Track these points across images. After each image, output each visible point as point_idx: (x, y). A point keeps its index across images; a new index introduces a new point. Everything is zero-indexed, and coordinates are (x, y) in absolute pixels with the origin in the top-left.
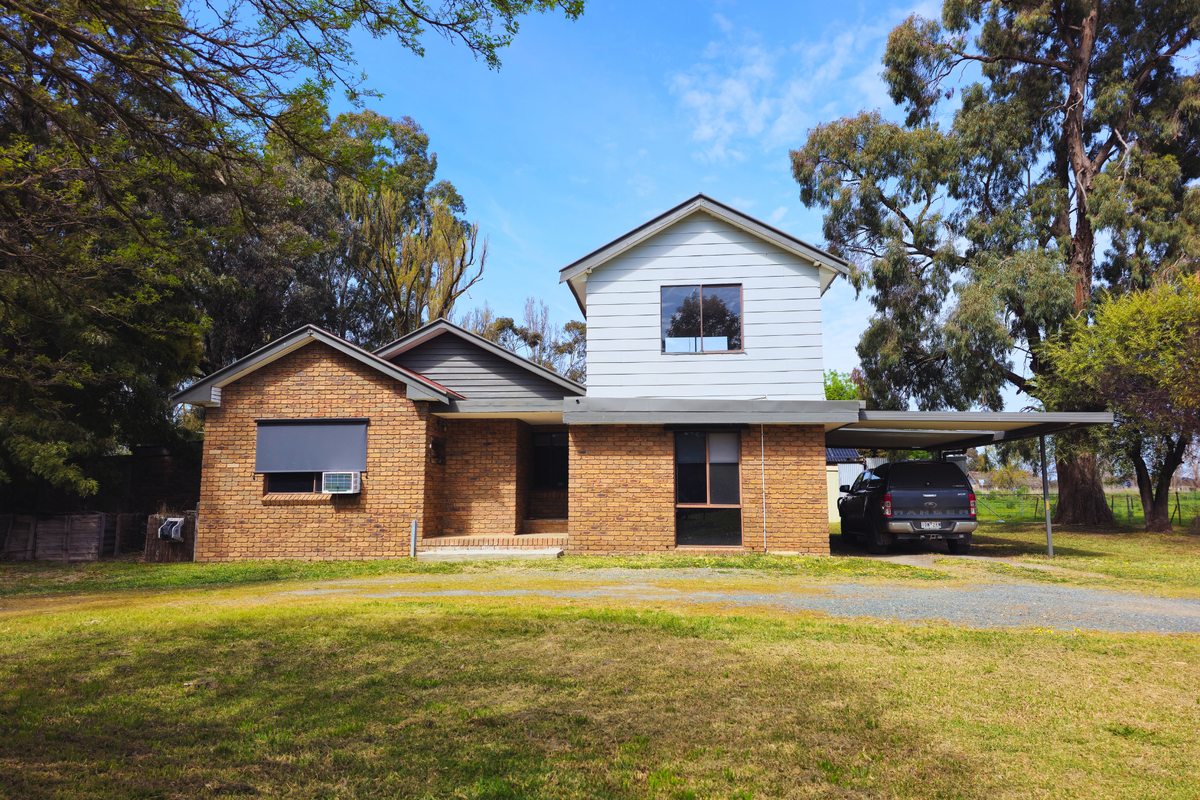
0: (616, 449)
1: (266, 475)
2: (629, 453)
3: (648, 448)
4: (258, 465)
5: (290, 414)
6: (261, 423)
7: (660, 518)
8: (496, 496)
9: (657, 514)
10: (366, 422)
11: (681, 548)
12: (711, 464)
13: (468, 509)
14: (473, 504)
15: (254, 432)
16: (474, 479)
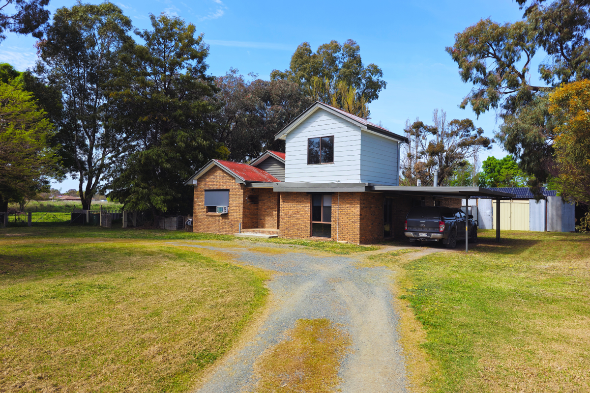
0: (293, 201)
1: (207, 207)
2: (297, 202)
3: (303, 201)
4: (205, 204)
5: (212, 188)
6: (206, 190)
7: (306, 226)
8: (272, 216)
9: (305, 225)
10: (228, 190)
11: (312, 238)
12: (323, 207)
13: (264, 220)
14: (266, 218)
15: (204, 192)
16: (266, 210)
